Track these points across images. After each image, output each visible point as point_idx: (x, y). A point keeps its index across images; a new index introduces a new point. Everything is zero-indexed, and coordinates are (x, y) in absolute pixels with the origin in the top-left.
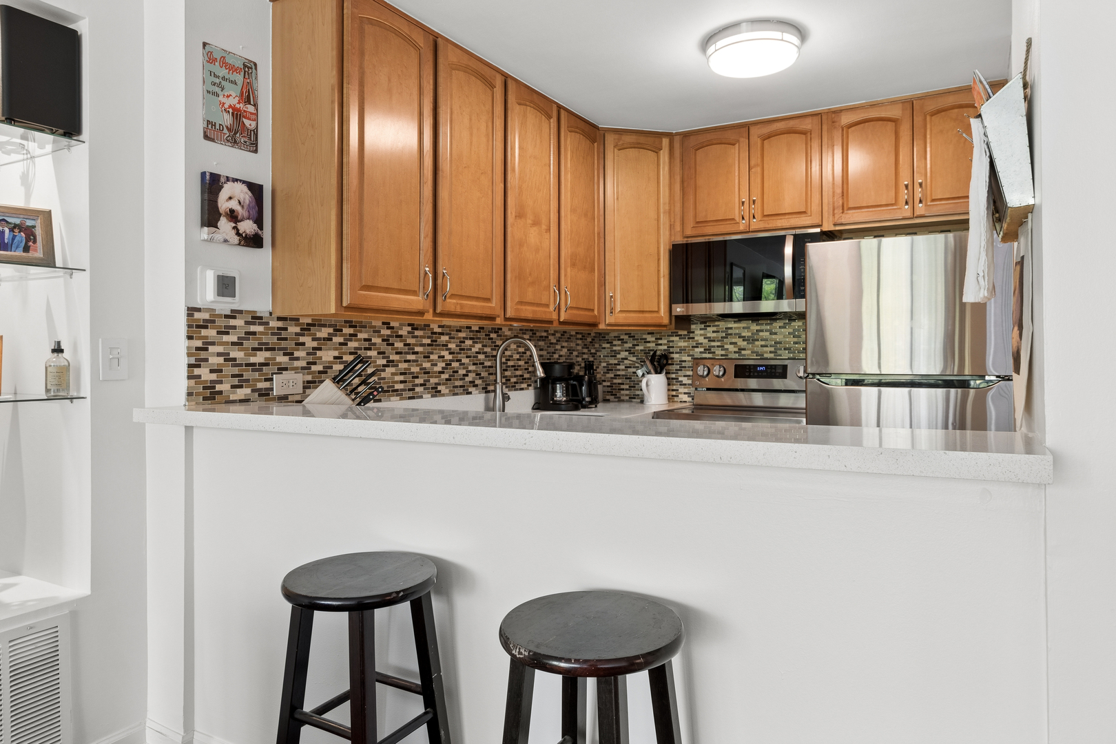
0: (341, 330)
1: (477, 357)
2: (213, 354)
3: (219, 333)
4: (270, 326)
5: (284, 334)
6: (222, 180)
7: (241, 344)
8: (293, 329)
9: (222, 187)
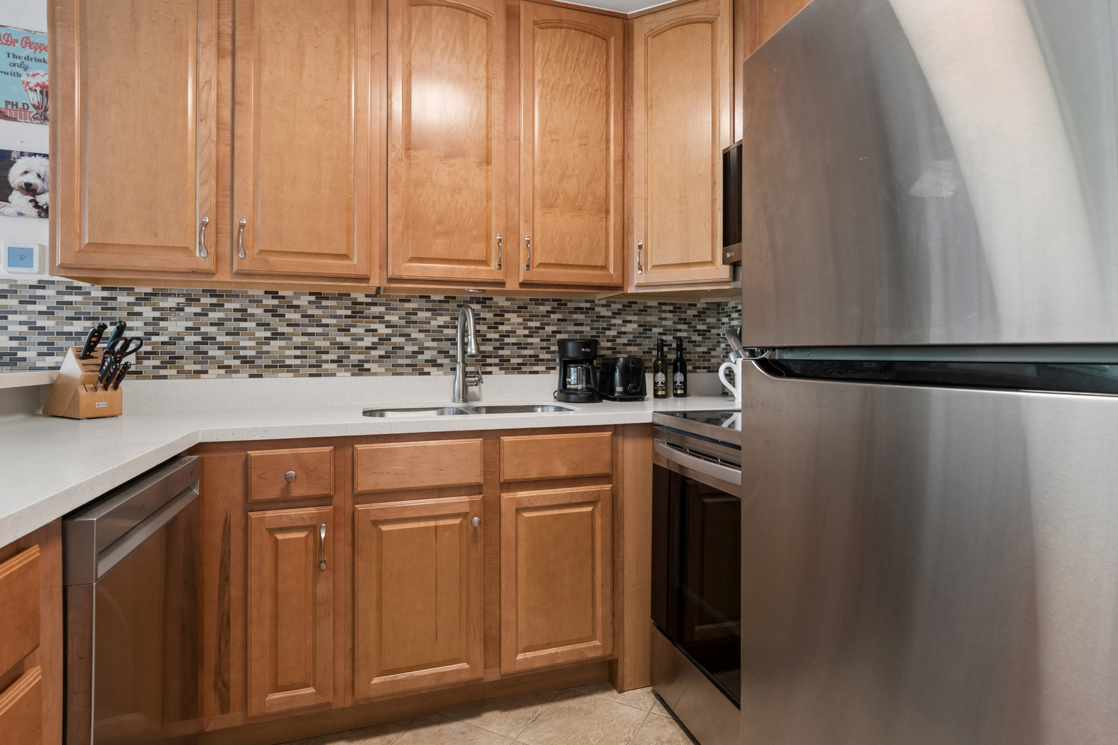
0: (199, 300)
1: (442, 331)
2: (13, 323)
3: (21, 302)
4: (92, 295)
5: (111, 304)
6: (14, 155)
7: (53, 313)
8: (124, 299)
9: (14, 162)
